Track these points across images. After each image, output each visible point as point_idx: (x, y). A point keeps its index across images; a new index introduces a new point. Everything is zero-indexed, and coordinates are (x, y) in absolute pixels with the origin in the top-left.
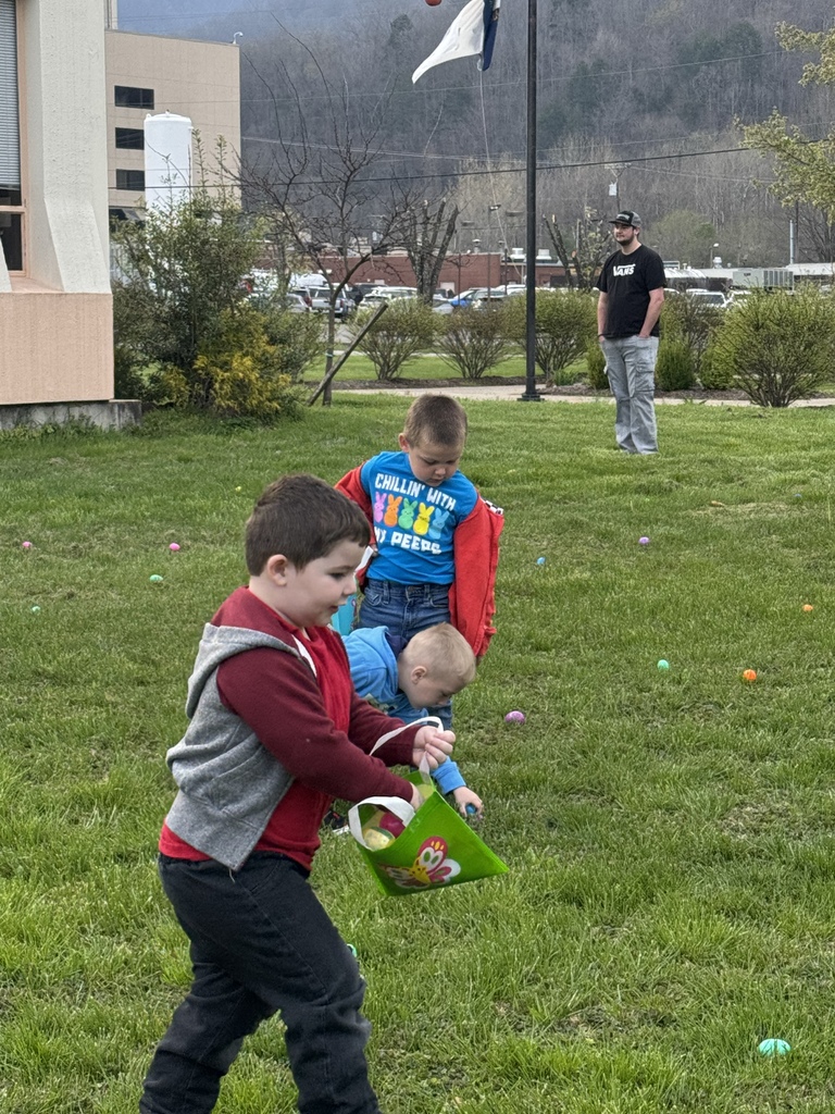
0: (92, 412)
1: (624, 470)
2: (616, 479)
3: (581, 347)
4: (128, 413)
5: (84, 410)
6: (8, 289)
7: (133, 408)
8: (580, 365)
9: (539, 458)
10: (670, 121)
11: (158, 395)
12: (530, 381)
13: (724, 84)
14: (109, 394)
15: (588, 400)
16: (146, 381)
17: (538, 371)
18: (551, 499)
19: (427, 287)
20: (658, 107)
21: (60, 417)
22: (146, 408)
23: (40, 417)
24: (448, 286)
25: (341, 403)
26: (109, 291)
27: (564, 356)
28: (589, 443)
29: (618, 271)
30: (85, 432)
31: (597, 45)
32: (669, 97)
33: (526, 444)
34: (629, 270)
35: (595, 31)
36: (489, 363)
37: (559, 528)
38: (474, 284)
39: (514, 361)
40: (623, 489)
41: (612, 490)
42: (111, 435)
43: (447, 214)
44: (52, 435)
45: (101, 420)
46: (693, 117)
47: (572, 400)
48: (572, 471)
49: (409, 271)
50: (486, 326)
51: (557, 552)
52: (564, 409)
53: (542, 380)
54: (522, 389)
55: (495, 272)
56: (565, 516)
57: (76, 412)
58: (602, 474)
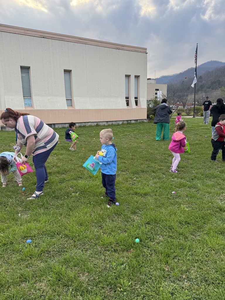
0: (144, 120)
1: (204, 126)
2: (203, 127)
3: (200, 112)
4: (148, 120)
5: (143, 120)
6: (136, 108)
7: (149, 120)
8: (200, 114)
9: (193, 125)
10: (210, 89)
11: (152, 118)
12: (194, 115)
13: (216, 85)
14: (146, 118)
15: (200, 117)
16: (151, 117)
17: (195, 114)
18: (194, 130)
19: (184, 106)
20: (209, 88)
21: (141, 121)
22: (150, 120)
23: (139, 121)
24: (187, 106)
25: (172, 118)
26: (146, 107)
27: (198, 113)
28: (200, 123)
29: (206, 103)
30: (143, 122)
31: (203, 82)
32: (210, 87)
33: (192, 123)
34: (207, 103)
35: (203, 81)
36: (190, 114)
37: (195, 134)
38: (189, 106)
39: (192, 113)
40: (203, 129)
41: (202, 129)
42: (146, 123)
43: (187, 99)
44: (140, 123)
45: (145, 121)
46: (213, 89)
47: (198, 117)
48: (197, 126)
49: (182, 105)
50: (190, 110)
51: (194, 138)
52: (197, 118)
53: (195, 115)
54: (193, 116)
55: (191, 105)
56: (196, 133)
57: (142, 120)
58: (201, 127)
